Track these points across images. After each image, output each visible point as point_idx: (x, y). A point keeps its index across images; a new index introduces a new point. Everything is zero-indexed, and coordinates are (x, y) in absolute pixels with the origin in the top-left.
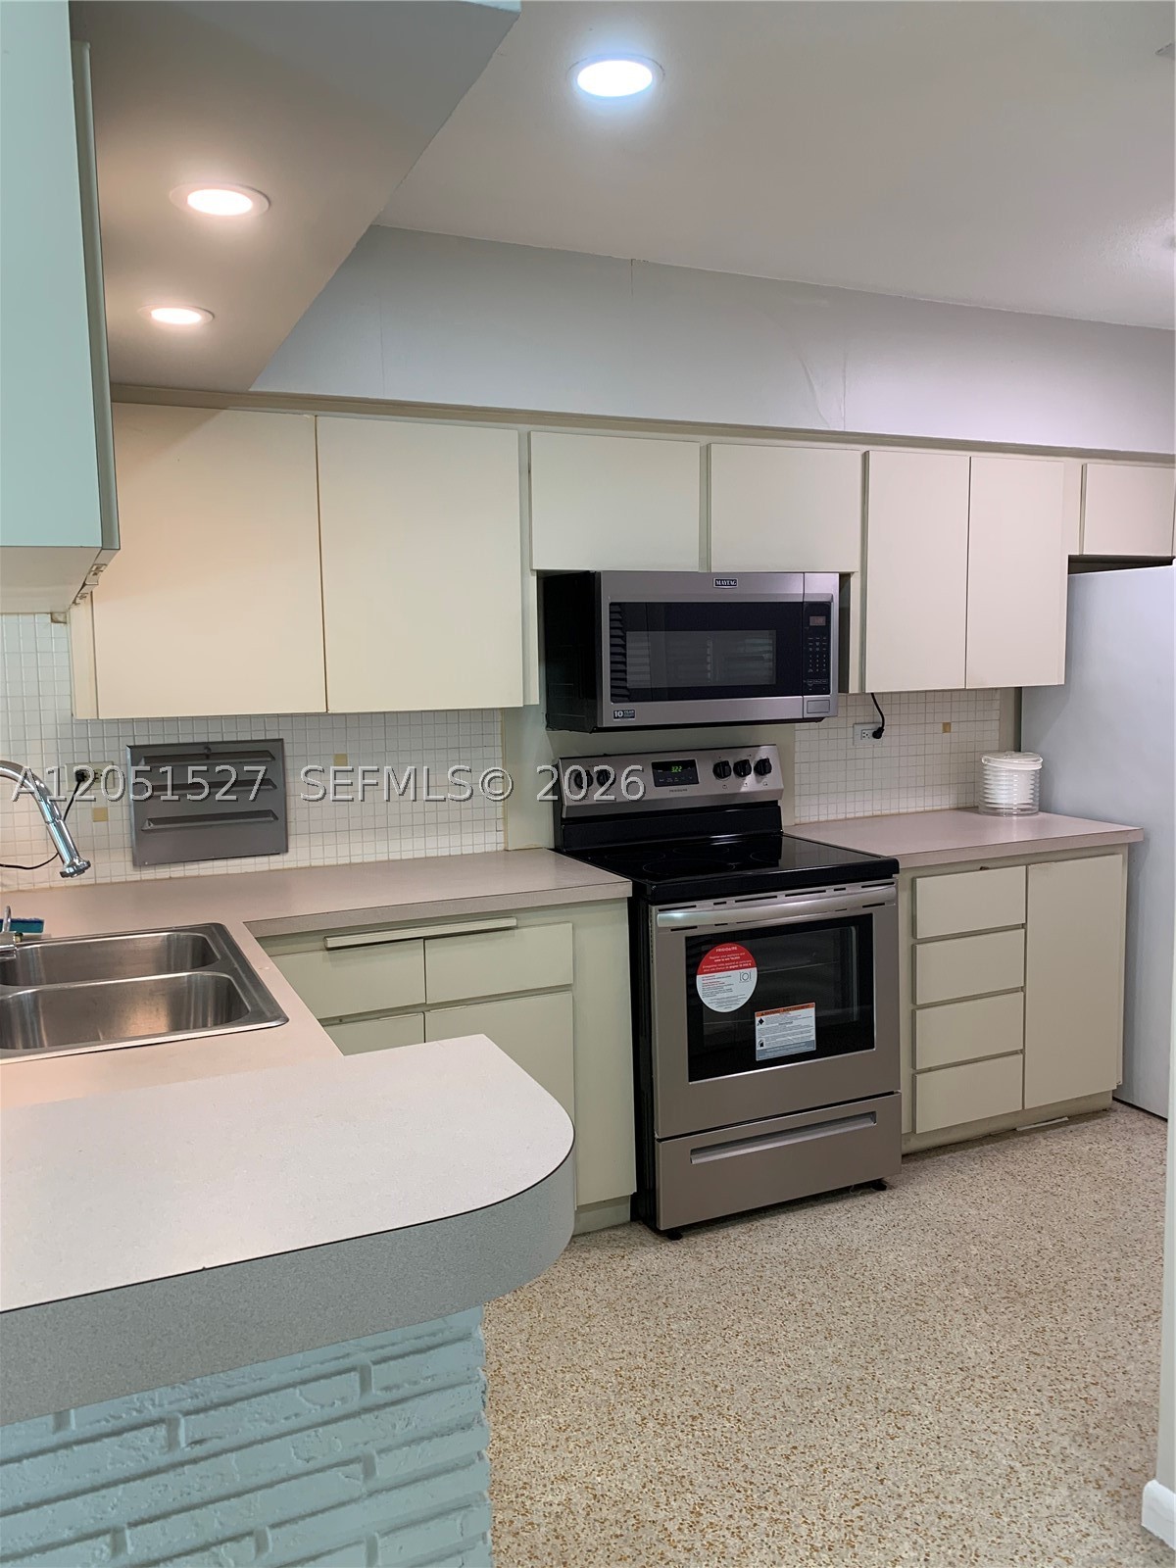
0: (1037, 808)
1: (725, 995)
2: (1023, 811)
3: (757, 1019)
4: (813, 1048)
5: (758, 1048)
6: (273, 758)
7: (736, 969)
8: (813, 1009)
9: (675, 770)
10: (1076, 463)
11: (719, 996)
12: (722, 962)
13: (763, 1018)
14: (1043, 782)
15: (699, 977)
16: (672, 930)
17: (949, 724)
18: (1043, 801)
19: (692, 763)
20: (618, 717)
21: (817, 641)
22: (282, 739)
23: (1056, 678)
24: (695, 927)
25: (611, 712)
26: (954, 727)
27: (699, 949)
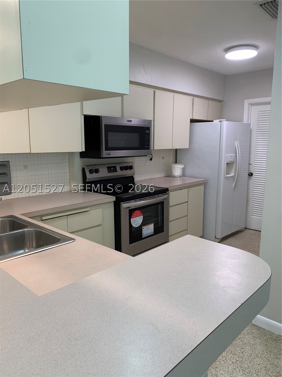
0: (183, 176)
1: (137, 223)
2: (180, 177)
3: (143, 228)
4: (153, 233)
5: (143, 235)
6: (7, 166)
7: (139, 216)
8: (153, 224)
9: (112, 168)
10: (192, 97)
11: (135, 223)
12: (136, 215)
13: (144, 227)
14: (184, 170)
15: (131, 219)
16: (126, 208)
17: (164, 157)
18: (184, 175)
19: (115, 167)
20: (107, 155)
21: (147, 136)
22: (9, 161)
23: (187, 147)
24: (131, 207)
25: (105, 153)
26: (164, 158)
27: (132, 212)
